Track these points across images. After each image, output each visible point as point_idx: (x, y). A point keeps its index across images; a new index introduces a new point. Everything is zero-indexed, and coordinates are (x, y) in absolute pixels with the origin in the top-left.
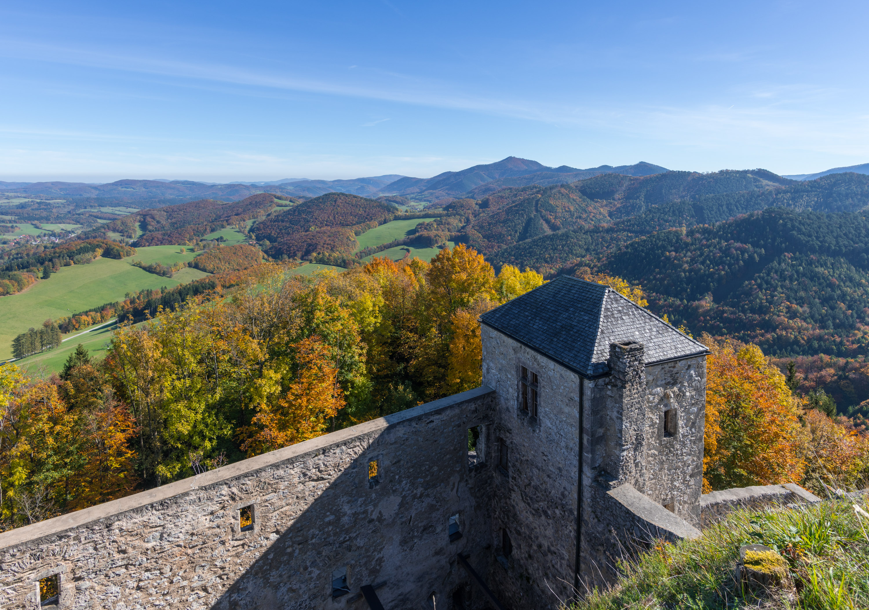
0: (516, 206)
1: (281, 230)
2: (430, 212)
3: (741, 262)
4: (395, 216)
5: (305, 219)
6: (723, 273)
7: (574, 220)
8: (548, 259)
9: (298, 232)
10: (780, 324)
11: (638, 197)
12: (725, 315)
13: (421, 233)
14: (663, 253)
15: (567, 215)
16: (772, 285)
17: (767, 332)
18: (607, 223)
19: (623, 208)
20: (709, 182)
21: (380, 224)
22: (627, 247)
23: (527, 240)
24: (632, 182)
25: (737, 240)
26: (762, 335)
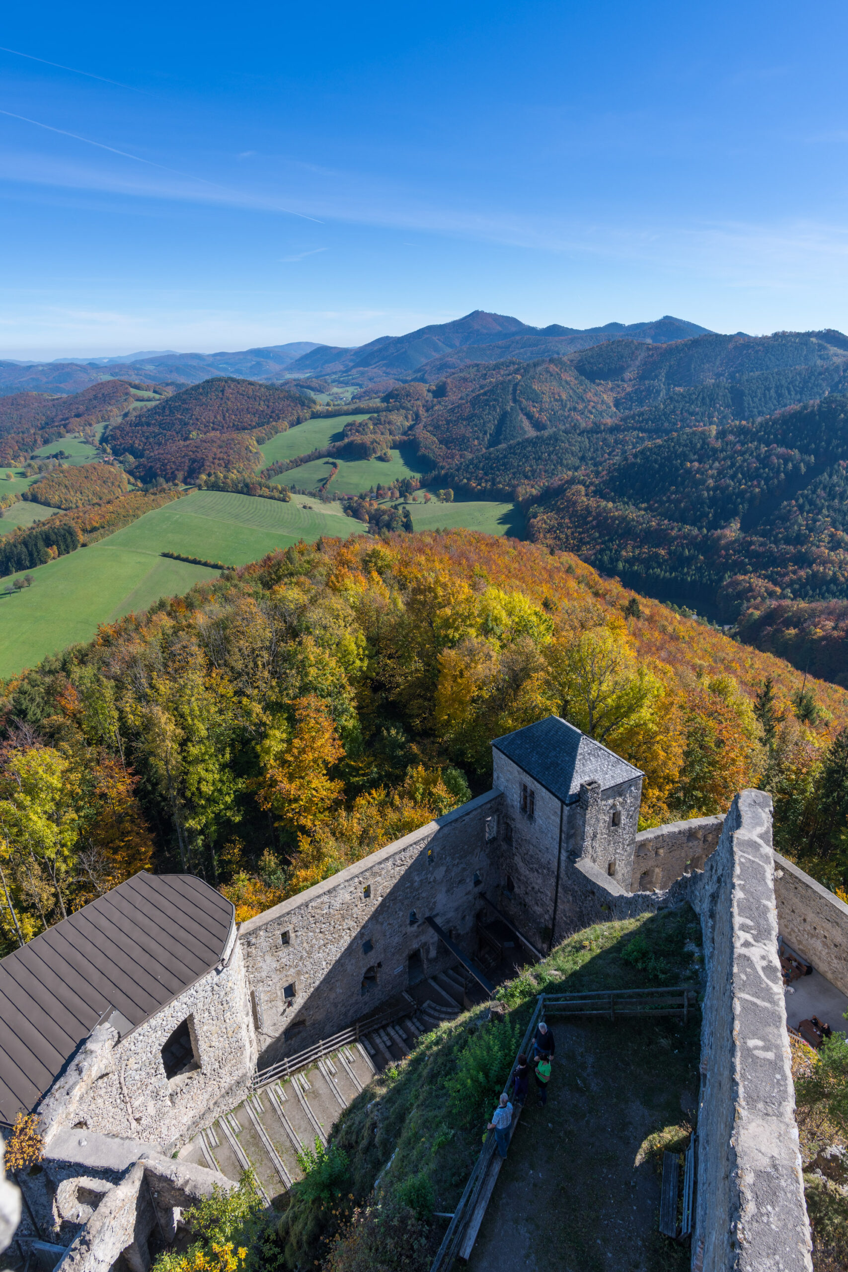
0: (485, 394)
1: (147, 438)
2: (363, 405)
3: (782, 475)
4: (313, 412)
5: (180, 420)
6: (757, 490)
7: (566, 414)
8: (529, 474)
9: (174, 442)
10: (819, 557)
11: (656, 376)
12: (753, 547)
13: (351, 438)
14: (682, 464)
15: (557, 406)
16: (816, 506)
17: (801, 568)
18: (611, 417)
19: (635, 393)
20: (757, 352)
21: (292, 425)
22: (635, 456)
23: (500, 446)
24: (651, 353)
25: (783, 443)
26: (794, 572)
